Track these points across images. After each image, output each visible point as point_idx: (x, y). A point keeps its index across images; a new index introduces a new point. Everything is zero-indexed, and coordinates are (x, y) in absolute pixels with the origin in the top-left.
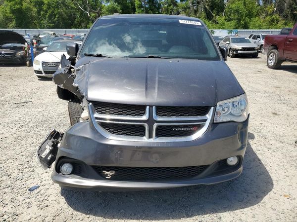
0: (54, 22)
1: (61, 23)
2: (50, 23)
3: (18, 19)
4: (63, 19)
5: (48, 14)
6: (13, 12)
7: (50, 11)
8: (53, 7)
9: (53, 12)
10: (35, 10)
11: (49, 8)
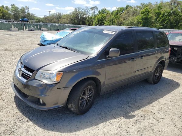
0: (163, 25)
1: (169, 25)
2: (161, 25)
3: (144, 23)
4: (171, 23)
5: (161, 20)
6: (142, 19)
7: (163, 18)
8: (165, 16)
9: (164, 19)
10: (155, 17)
11: (163, 17)
